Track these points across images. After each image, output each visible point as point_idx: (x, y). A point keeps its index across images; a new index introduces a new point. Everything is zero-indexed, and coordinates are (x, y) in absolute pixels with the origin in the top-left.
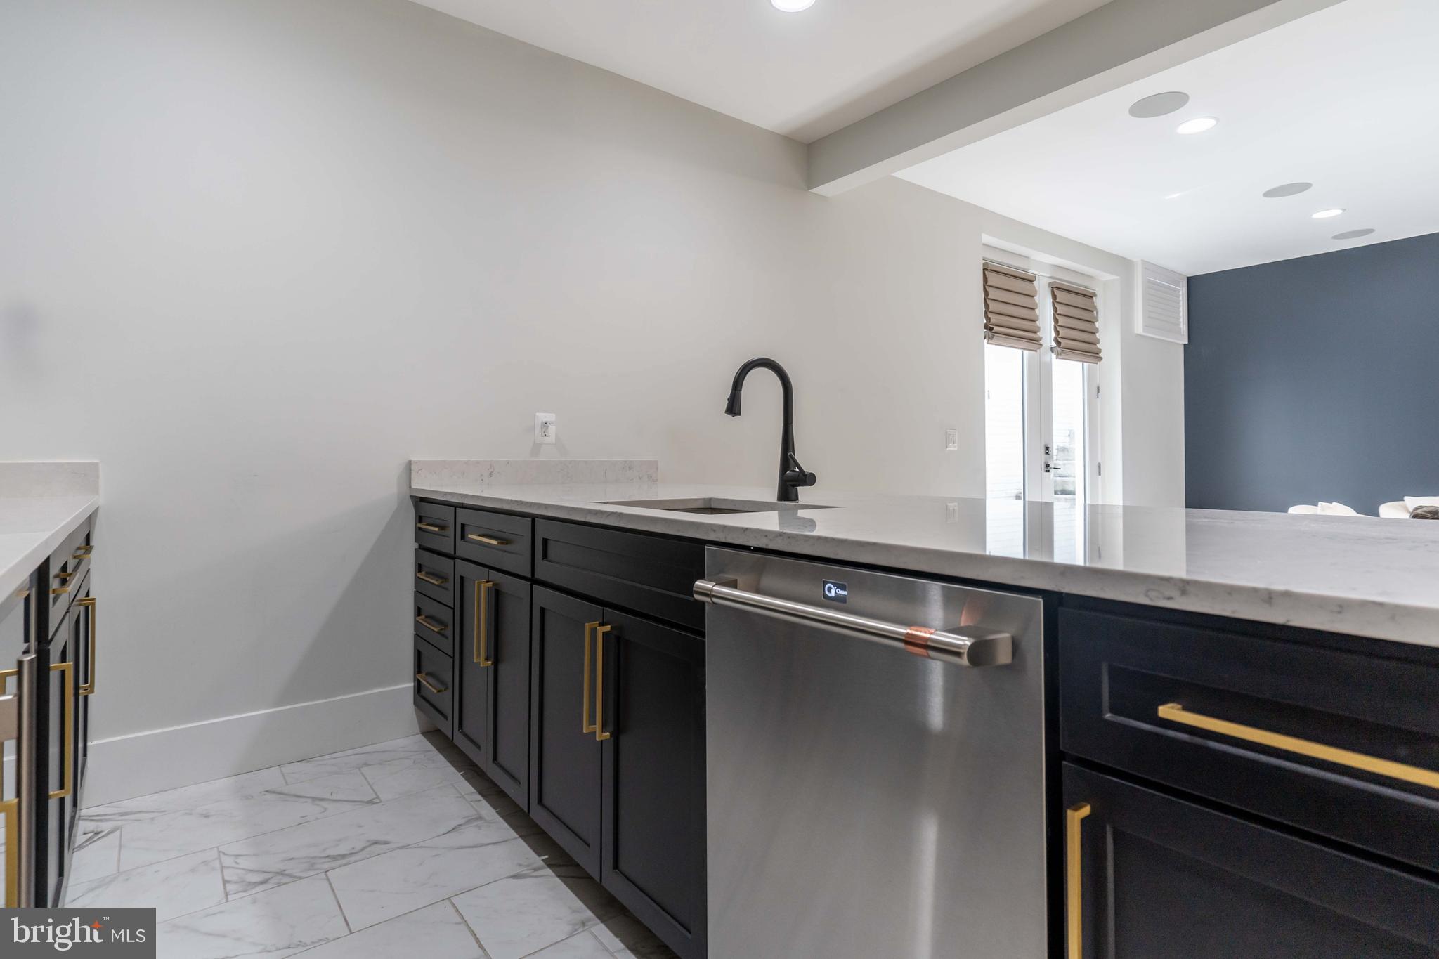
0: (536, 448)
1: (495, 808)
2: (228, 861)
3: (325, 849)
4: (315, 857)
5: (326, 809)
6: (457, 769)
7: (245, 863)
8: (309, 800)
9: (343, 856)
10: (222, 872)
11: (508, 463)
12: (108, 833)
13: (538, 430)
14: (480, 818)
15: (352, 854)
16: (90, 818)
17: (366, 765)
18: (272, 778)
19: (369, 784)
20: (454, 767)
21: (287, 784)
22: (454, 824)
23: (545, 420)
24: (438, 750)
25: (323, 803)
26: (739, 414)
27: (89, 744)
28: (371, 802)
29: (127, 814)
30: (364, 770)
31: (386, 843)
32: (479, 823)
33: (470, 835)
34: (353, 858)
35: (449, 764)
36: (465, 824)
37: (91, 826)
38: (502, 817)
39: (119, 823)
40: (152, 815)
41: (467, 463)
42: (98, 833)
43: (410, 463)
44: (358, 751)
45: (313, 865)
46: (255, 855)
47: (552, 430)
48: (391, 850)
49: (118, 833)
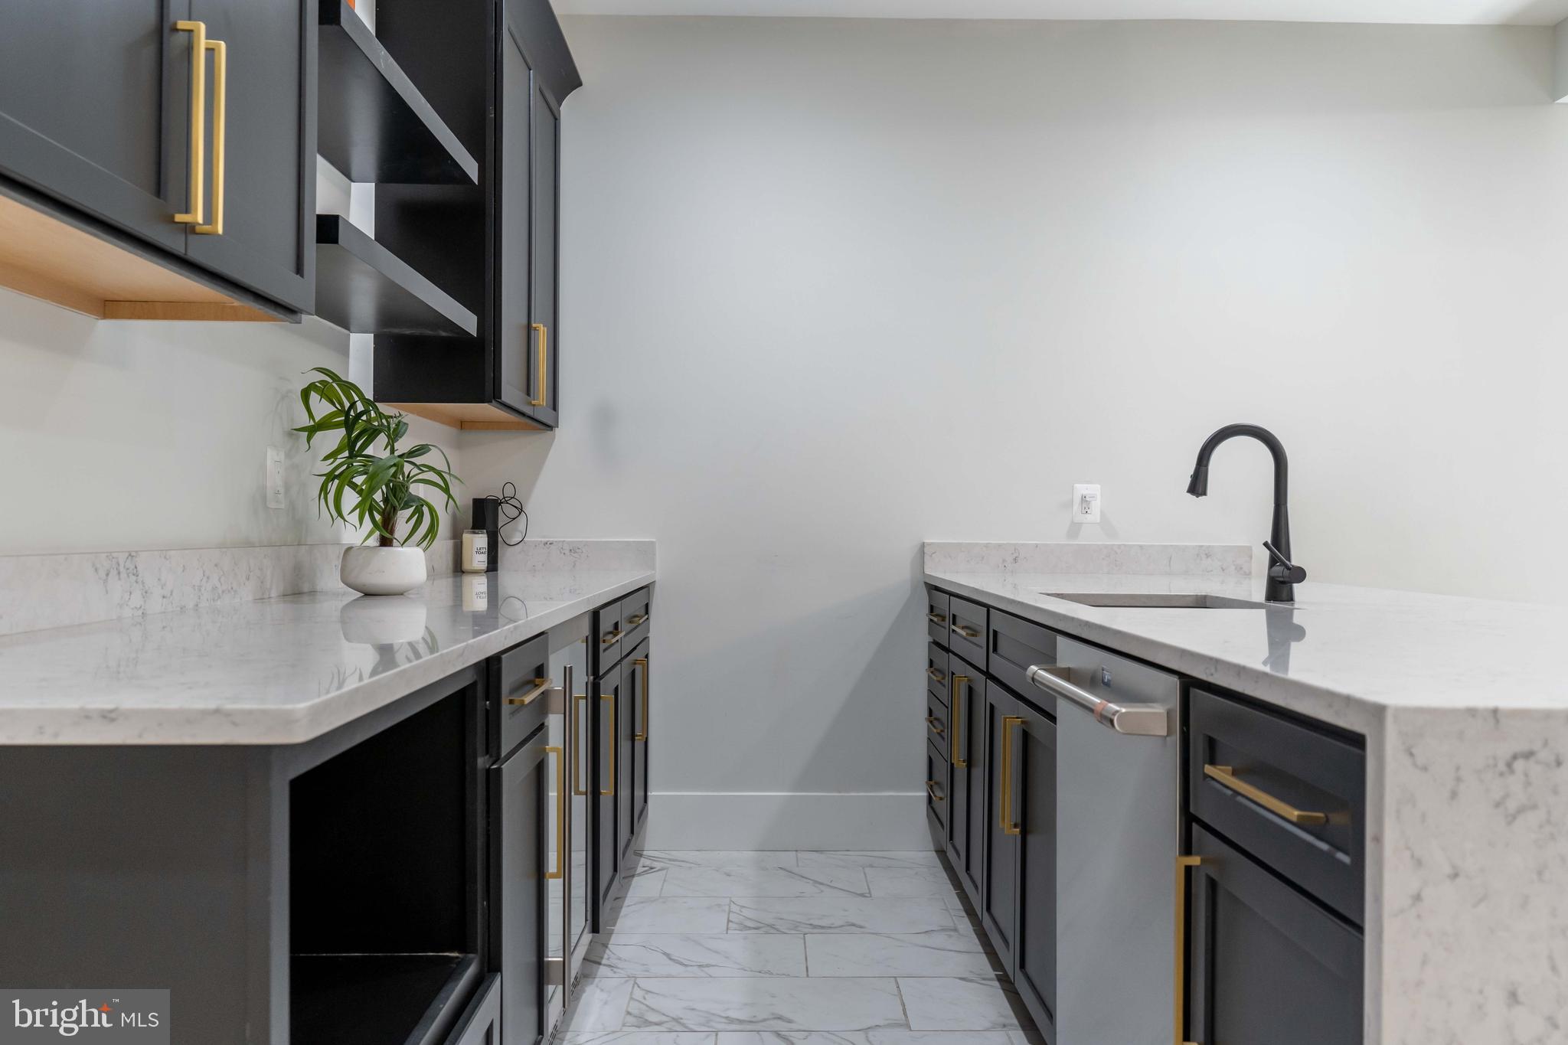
0: (1075, 529)
1: (973, 926)
2: (734, 908)
3: (809, 919)
4: (800, 922)
5: (822, 891)
6: (954, 888)
7: (746, 912)
8: (811, 882)
9: (823, 927)
10: (729, 914)
11: (1037, 546)
12: (659, 870)
13: (1076, 507)
14: (956, 930)
15: (830, 927)
16: (649, 858)
17: (871, 866)
18: (788, 859)
19: (867, 881)
20: (953, 885)
21: (798, 866)
22: (930, 928)
23: (1085, 492)
24: (944, 868)
25: (821, 886)
26: (1204, 493)
27: (649, 794)
28: (862, 895)
29: (674, 860)
30: (867, 870)
31: (861, 927)
32: (952, 933)
33: (940, 940)
34: (829, 931)
35: (949, 882)
36: (938, 931)
37: (648, 862)
38: (976, 934)
39: (668, 865)
40: (688, 865)
41: (987, 546)
42: (652, 868)
43: (923, 545)
44: (869, 853)
45: (797, 927)
46: (756, 909)
47: (1096, 506)
48: (863, 933)
49: (664, 872)
